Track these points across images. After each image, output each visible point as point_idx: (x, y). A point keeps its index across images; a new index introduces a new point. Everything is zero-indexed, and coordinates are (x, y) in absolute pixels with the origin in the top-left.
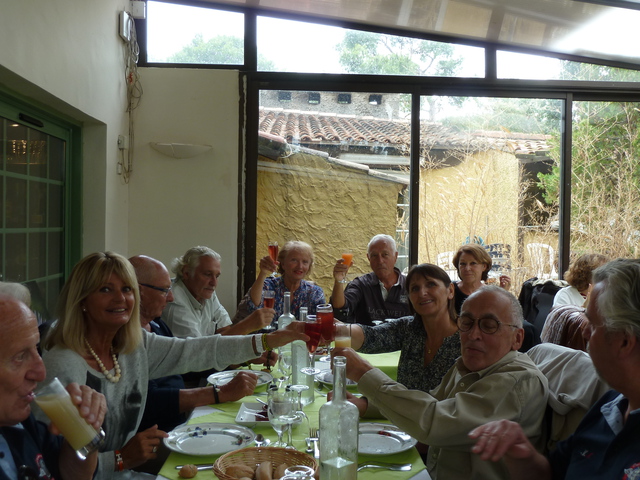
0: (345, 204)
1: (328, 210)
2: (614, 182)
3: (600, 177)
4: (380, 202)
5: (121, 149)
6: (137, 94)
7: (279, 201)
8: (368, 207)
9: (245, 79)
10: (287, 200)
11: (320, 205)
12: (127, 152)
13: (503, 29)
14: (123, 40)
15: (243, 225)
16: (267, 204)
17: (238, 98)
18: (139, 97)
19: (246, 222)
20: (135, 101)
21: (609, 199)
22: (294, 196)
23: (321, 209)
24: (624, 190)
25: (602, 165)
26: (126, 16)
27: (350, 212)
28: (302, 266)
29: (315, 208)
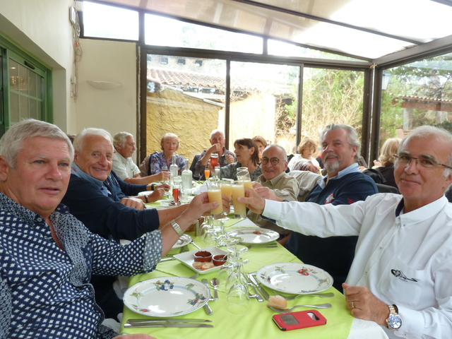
0: (192, 116)
1: (183, 120)
2: (322, 109)
3: (315, 106)
4: (209, 116)
5: (72, 84)
6: (79, 53)
7: (157, 114)
8: (203, 118)
9: (139, 48)
10: (161, 114)
11: (178, 117)
12: (75, 86)
13: (272, 29)
14: (72, 23)
15: (139, 126)
16: (151, 116)
17: (136, 58)
18: (81, 55)
19: (141, 124)
20: (78, 57)
21: (319, 117)
22: (165, 112)
23: (179, 119)
24: (326, 113)
25: (316, 100)
26: (73, 10)
27: (194, 121)
28: (172, 146)
29: (175, 118)
